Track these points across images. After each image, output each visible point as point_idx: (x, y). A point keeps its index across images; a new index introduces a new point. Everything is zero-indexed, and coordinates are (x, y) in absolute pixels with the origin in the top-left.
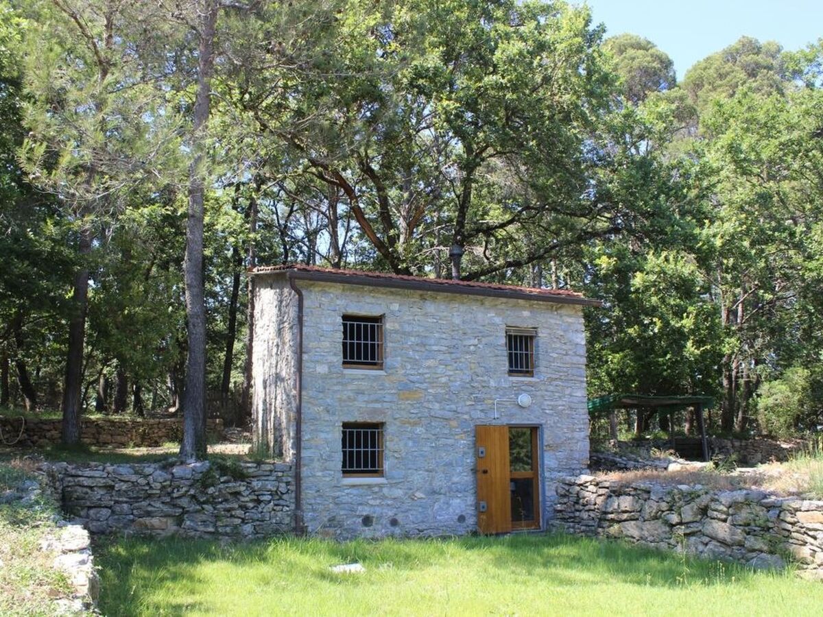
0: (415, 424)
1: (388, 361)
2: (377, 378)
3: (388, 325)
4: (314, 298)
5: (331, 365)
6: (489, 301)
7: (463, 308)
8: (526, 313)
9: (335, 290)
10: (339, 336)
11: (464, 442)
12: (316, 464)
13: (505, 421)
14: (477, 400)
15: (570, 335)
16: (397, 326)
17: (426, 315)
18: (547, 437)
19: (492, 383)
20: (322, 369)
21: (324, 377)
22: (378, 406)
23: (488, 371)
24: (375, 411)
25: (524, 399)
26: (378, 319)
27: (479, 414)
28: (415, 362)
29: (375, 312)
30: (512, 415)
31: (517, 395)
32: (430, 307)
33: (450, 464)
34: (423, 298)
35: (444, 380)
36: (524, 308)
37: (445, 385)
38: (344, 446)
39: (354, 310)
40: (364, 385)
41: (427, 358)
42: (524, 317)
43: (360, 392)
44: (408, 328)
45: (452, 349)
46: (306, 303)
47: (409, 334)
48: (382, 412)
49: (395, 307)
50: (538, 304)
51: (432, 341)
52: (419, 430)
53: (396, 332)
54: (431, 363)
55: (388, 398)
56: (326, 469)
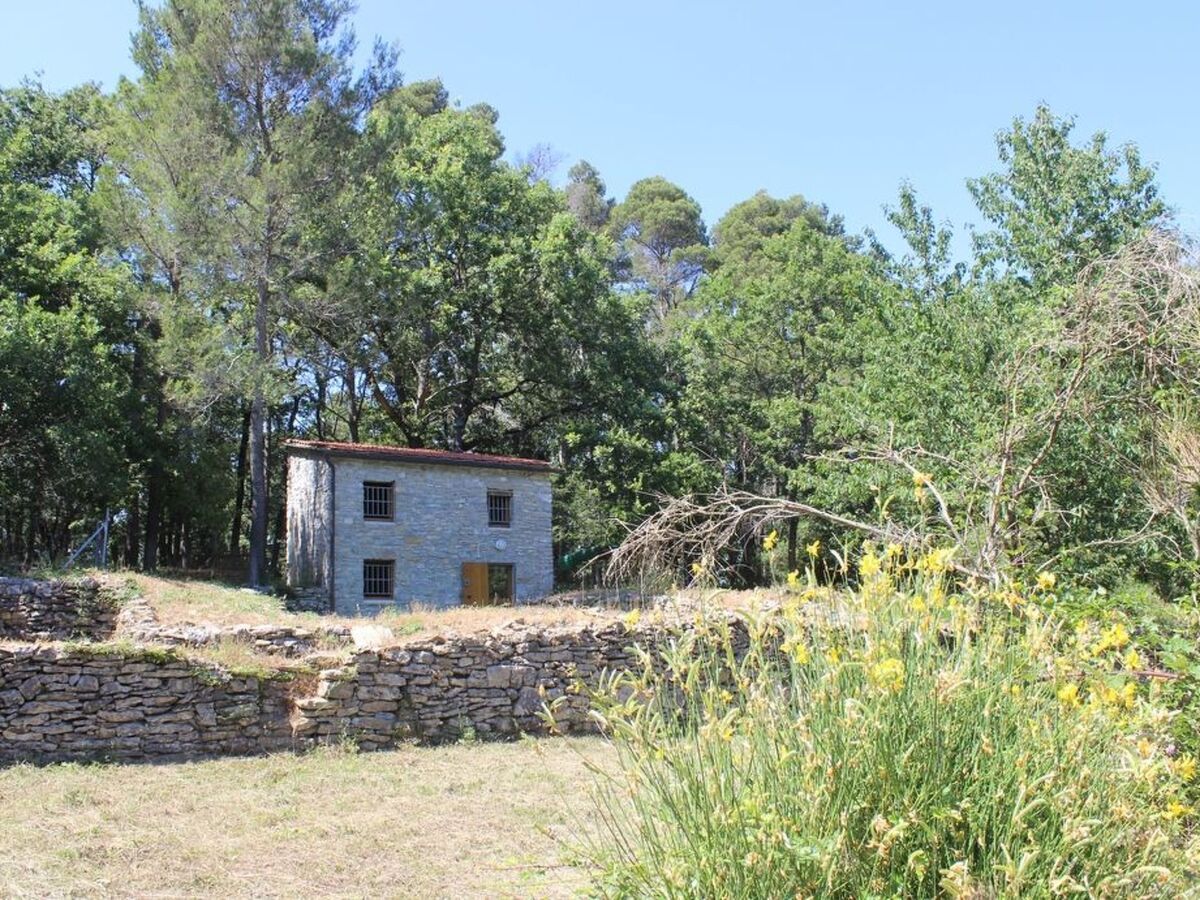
0: (417, 561)
1: (397, 515)
2: (388, 528)
3: (397, 489)
4: (343, 470)
5: (355, 519)
6: (474, 470)
7: (453, 476)
8: (503, 479)
9: (358, 464)
10: (361, 497)
11: (454, 575)
12: (345, 589)
13: (486, 560)
14: (465, 545)
15: (540, 495)
16: (404, 490)
17: (426, 481)
18: (519, 573)
19: (476, 532)
20: (349, 521)
21: (350, 527)
22: (389, 548)
23: (473, 523)
24: (387, 551)
25: (501, 544)
26: (390, 485)
27: (465, 555)
28: (417, 517)
29: (388, 479)
30: (491, 556)
31: (495, 541)
32: (429, 475)
33: (442, 591)
34: (423, 469)
35: (439, 529)
36: (502, 475)
37: (440, 533)
38: (365, 576)
39: (372, 478)
40: (380, 532)
41: (426, 514)
42: (502, 482)
43: (376, 538)
44: (412, 491)
45: (445, 507)
46: (337, 473)
47: (413, 495)
48: (392, 552)
49: (403, 475)
50: (513, 472)
51: (430, 501)
52: (420, 566)
53: (404, 494)
54: (429, 516)
55: (397, 542)
56: (352, 593)
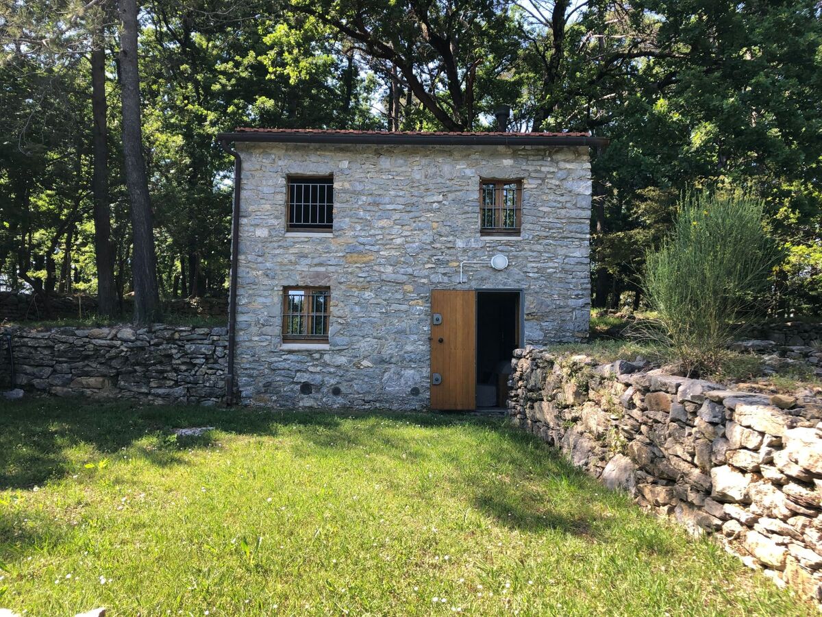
0: (364, 289)
1: (336, 223)
2: (322, 241)
3: (338, 185)
4: (254, 160)
5: (271, 228)
6: (458, 151)
7: (424, 161)
8: (508, 162)
9: (277, 151)
10: (281, 198)
11: (420, 307)
12: (254, 329)
13: (474, 285)
14: (439, 263)
15: (568, 184)
16: (347, 185)
17: (381, 171)
18: (529, 304)
19: (460, 244)
20: (262, 233)
21: (264, 241)
22: (322, 269)
23: (454, 232)
24: (317, 275)
25: (500, 261)
26: (329, 179)
27: (436, 278)
28: (367, 224)
30: (483, 279)
31: (490, 256)
32: (385, 162)
33: (401, 332)
34: (378, 154)
35: (399, 241)
36: (504, 156)
37: (401, 246)
39: (298, 170)
40: (307, 248)
41: (380, 218)
42: (504, 166)
43: (303, 256)
44: (359, 187)
45: (409, 207)
47: (360, 193)
48: (326, 276)
49: (345, 164)
50: (524, 149)
51: (387, 200)
52: (367, 294)
53: (345, 191)
54: (383, 223)
55: (333, 262)
56: (262, 334)
